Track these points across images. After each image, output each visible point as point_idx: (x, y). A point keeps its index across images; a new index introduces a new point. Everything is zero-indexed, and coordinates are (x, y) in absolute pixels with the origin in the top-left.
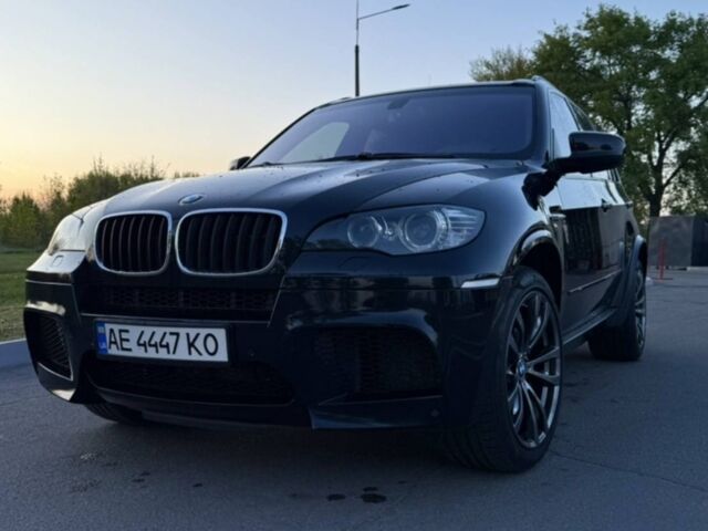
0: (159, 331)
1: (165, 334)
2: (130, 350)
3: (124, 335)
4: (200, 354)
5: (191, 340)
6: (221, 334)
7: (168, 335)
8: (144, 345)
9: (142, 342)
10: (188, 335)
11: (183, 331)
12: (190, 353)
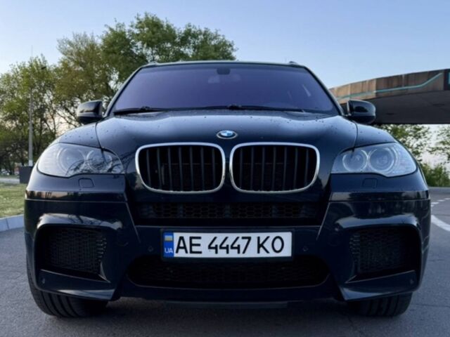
0: (232, 237)
1: (238, 238)
2: (200, 253)
3: (194, 241)
4: (268, 252)
5: (261, 242)
6: (287, 237)
7: (240, 239)
8: (216, 248)
9: (213, 245)
10: (259, 238)
11: (254, 236)
12: (259, 252)
